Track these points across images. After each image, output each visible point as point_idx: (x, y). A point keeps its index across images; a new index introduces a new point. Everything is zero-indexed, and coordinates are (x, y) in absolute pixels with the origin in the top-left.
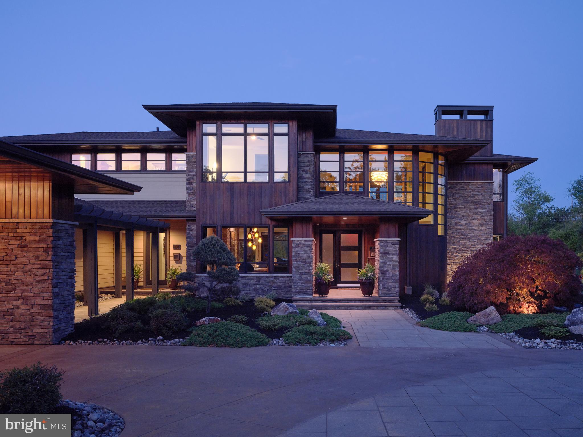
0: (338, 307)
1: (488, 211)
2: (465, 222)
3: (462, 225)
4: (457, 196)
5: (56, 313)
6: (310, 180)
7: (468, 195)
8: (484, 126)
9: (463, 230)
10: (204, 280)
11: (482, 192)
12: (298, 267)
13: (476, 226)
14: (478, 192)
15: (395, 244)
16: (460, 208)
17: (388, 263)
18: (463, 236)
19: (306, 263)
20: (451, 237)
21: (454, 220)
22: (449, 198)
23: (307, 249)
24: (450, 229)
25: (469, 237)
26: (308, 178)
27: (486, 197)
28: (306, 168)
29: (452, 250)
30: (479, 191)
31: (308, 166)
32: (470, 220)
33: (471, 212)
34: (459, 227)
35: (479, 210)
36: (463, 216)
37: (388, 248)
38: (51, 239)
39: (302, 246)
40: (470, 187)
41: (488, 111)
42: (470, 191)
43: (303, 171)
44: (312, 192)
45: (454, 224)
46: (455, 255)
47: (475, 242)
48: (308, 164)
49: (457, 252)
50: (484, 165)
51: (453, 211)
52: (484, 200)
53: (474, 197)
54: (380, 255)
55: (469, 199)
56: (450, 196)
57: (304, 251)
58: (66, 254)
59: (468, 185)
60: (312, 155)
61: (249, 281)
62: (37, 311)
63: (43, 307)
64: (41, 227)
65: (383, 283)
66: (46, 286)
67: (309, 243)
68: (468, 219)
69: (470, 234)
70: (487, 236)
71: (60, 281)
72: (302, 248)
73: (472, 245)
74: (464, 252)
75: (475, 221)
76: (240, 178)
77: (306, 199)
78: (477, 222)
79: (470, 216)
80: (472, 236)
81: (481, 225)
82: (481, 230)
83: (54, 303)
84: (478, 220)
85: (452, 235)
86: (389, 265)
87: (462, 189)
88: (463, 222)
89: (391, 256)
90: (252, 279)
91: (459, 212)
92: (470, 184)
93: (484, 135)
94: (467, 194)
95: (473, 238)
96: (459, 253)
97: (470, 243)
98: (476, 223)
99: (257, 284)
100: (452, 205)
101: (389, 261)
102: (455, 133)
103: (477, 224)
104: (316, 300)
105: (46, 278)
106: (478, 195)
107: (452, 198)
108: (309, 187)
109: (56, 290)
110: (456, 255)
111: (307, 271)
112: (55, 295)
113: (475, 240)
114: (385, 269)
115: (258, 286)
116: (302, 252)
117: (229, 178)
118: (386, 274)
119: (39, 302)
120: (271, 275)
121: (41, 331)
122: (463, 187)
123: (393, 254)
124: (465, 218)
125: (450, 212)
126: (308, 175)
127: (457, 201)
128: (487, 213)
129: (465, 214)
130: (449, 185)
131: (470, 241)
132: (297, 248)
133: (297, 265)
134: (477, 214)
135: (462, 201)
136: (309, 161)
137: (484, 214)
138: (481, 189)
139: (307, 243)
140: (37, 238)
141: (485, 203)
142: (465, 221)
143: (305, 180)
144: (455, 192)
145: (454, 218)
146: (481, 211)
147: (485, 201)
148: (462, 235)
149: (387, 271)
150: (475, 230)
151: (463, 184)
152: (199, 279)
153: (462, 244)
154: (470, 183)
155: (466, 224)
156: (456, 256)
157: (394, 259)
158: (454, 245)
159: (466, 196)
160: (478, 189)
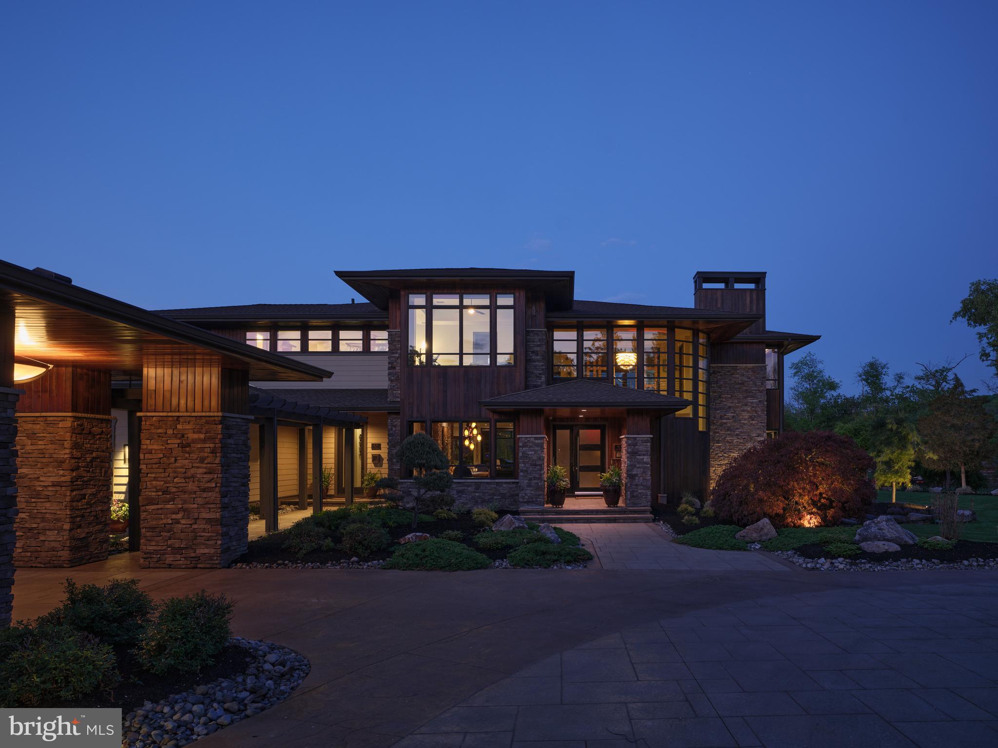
0: (576, 521)
1: (760, 401)
2: (732, 415)
3: (728, 419)
4: (722, 383)
5: (225, 529)
6: (541, 364)
7: (735, 382)
8: (754, 296)
9: (729, 425)
10: (410, 488)
11: (752, 378)
12: (526, 471)
13: (745, 420)
14: (749, 378)
15: (646, 442)
16: (726, 398)
17: (638, 466)
18: (729, 432)
19: (536, 465)
20: (716, 433)
21: (718, 412)
22: (713, 385)
23: (537, 448)
24: (714, 424)
25: (737, 433)
26: (539, 361)
27: (758, 384)
28: (536, 349)
29: (717, 449)
30: (750, 376)
31: (538, 346)
32: (737, 412)
33: (739, 403)
34: (725, 421)
35: (750, 400)
36: (730, 407)
37: (637, 447)
38: (220, 436)
39: (531, 444)
40: (738, 371)
41: (760, 278)
42: (737, 376)
43: (533, 352)
44: (543, 379)
45: (718, 416)
46: (719, 455)
47: (744, 438)
48: (539, 343)
49: (722, 452)
50: (755, 344)
51: (717, 401)
52: (756, 387)
53: (742, 384)
54: (628, 455)
55: (736, 386)
56: (713, 383)
57: (534, 450)
58: (239, 456)
59: (736, 369)
60: (543, 332)
61: (464, 488)
62: (202, 526)
63: (209, 521)
64: (207, 423)
65: (631, 490)
66: (214, 496)
67: (539, 441)
68: (735, 412)
69: (737, 429)
70: (758, 432)
71: (231, 489)
72: (531, 447)
73: (740, 443)
74: (731, 452)
75: (744, 414)
76: (454, 361)
77: (536, 386)
78: (747, 414)
79: (737, 407)
80: (741, 432)
81: (752, 418)
82: (751, 424)
83: (222, 517)
84: (748, 412)
85: (716, 431)
86: (639, 468)
87: (729, 373)
88: (730, 415)
89: (641, 457)
90: (469, 486)
91: (724, 402)
92: (738, 368)
93: (755, 307)
94: (734, 380)
95: (742, 435)
96: (725, 453)
97: (738, 440)
98: (746, 415)
99: (475, 492)
100: (716, 394)
101: (639, 463)
102: (719, 305)
103: (746, 417)
104: (548, 512)
105: (214, 485)
106: (747, 381)
107: (715, 385)
108: (540, 372)
109: (226, 500)
110: (721, 455)
111: (537, 476)
112: (224, 507)
113: (744, 437)
114: (634, 473)
115: (477, 494)
116: (531, 453)
117: (441, 361)
118: (635, 479)
119: (204, 515)
120: (493, 481)
121: (206, 551)
122: (729, 372)
123: (644, 455)
124: (732, 409)
125: (714, 402)
126: (538, 357)
127: (722, 389)
128: (759, 403)
129: (732, 405)
130: (712, 369)
131: (738, 438)
132: (525, 447)
133: (525, 469)
134: (746, 405)
135: (728, 389)
136: (540, 340)
137: (755, 405)
138: (751, 373)
139: (537, 441)
140: (202, 436)
141: (756, 390)
142: (732, 413)
143: (535, 363)
144: (719, 377)
145: (718, 410)
146: (751, 401)
147: (756, 389)
148: (728, 430)
149: (636, 475)
150: (744, 424)
151: (729, 368)
152: (404, 486)
153: (728, 442)
154: (737, 366)
155: (733, 417)
156: (721, 457)
157: (645, 460)
158: (718, 443)
159: (733, 382)
160: (748, 373)
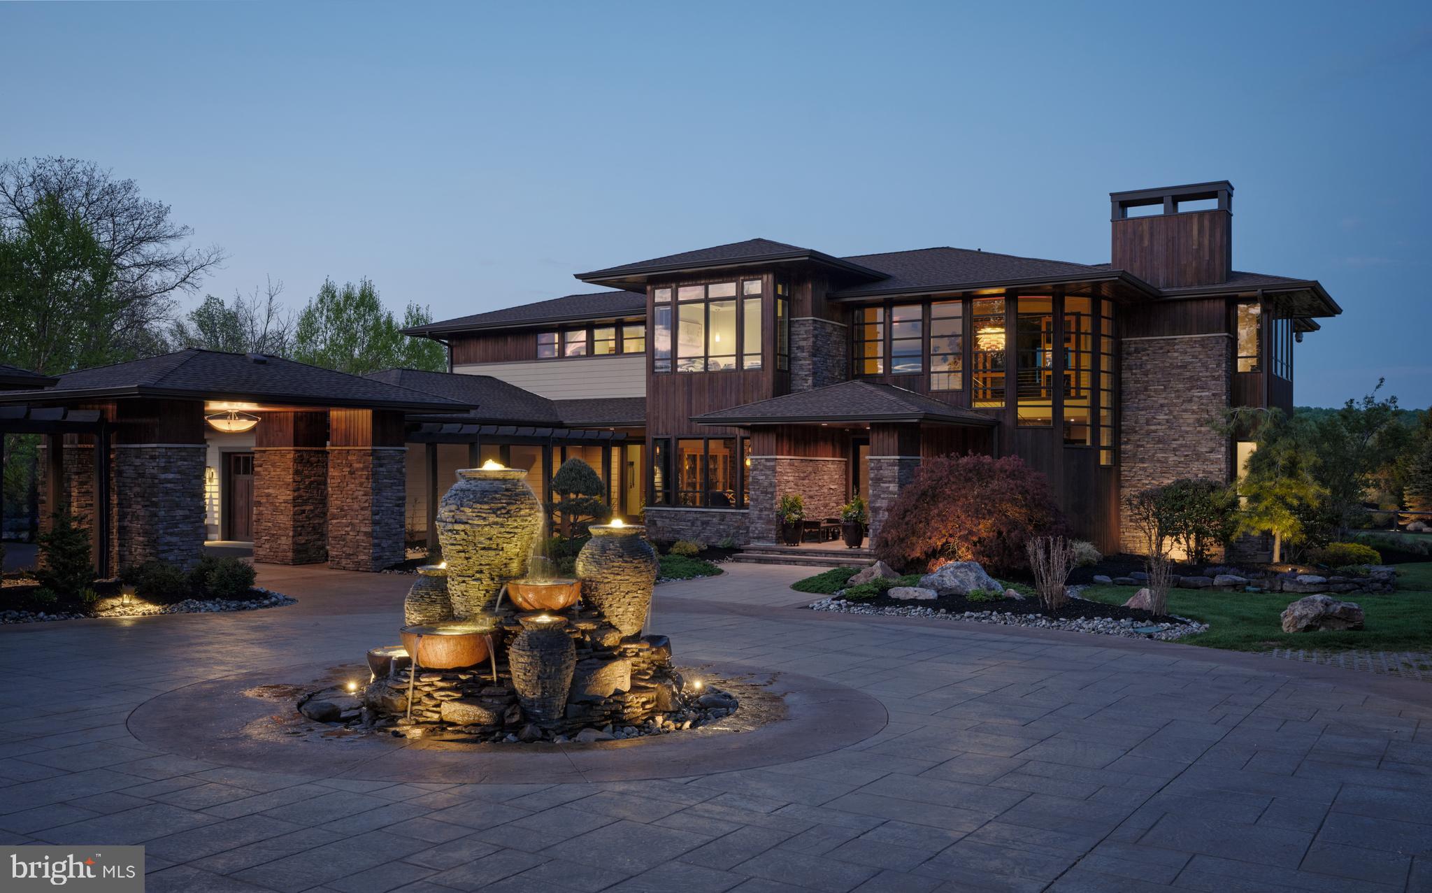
1: (1213, 395)
2: (1166, 417)
3: (1159, 424)
4: (1149, 367)
5: (376, 541)
6: (808, 362)
7: (1171, 364)
8: (1206, 223)
9: (1161, 434)
10: (655, 517)
11: (1201, 357)
12: (757, 500)
13: (1189, 425)
14: (1194, 357)
15: (893, 465)
16: (1155, 391)
17: (882, 496)
18: (1161, 446)
19: (766, 493)
20: (1139, 446)
21: (1143, 413)
22: (1134, 371)
23: (768, 472)
24: (1136, 432)
25: (1175, 446)
26: (805, 359)
27: (1211, 366)
28: (803, 343)
29: (1141, 472)
30: (1197, 353)
31: (804, 339)
32: (1175, 413)
33: (1178, 397)
34: (1153, 428)
35: (1196, 393)
36: (1162, 406)
37: (881, 471)
38: (371, 466)
39: (761, 467)
40: (1176, 347)
41: (1217, 192)
42: (1176, 354)
43: (798, 348)
44: (810, 382)
45: (1142, 421)
46: (1144, 481)
47: (1187, 456)
48: (805, 336)
49: (1148, 476)
50: (1206, 301)
51: (1142, 397)
52: (1207, 371)
53: (1184, 367)
55: (1174, 371)
56: (1134, 367)
57: (765, 475)
58: (392, 481)
59: (1171, 343)
60: (810, 322)
61: (709, 519)
62: (362, 538)
63: (366, 533)
64: (364, 455)
65: (874, 527)
66: (368, 513)
67: (772, 464)
68: (1171, 412)
69: (1175, 440)
70: (1212, 444)
71: (383, 508)
72: (762, 470)
73: (1180, 462)
74: (1164, 477)
75: (1186, 415)
77: (800, 390)
78: (1191, 416)
79: (1175, 405)
80: (1181, 446)
81: (1200, 422)
82: (1200, 432)
83: (373, 531)
84: (1193, 412)
85: (1138, 443)
86: (883, 499)
87: (1161, 351)
88: (1161, 417)
89: (887, 485)
90: (714, 516)
91: (1153, 397)
92: (1177, 341)
93: (1206, 242)
94: (1171, 361)
95: (1183, 449)
96: (1153, 479)
97: (1176, 458)
98: (1190, 418)
99: (720, 524)
100: (1139, 385)
101: (884, 492)
102: (1146, 243)
103: (1191, 421)
104: (773, 551)
105: (367, 505)
106: (1191, 363)
107: (1138, 371)
108: (806, 373)
109: (377, 517)
110: (1147, 482)
111: (768, 506)
112: (375, 523)
113: (1186, 453)
114: (878, 505)
115: (721, 527)
116: (762, 477)
118: (879, 514)
119: (363, 529)
120: (738, 511)
121: (364, 557)
122: (1161, 348)
123: (890, 482)
124: (1166, 409)
125: (1136, 398)
126: (804, 354)
127: (1150, 376)
128: (1212, 397)
129: (1166, 401)
130: (1133, 346)
131: (1176, 455)
132: (755, 470)
133: (755, 497)
134: (1190, 401)
135: (1160, 376)
136: (806, 332)
137: (1205, 401)
138: (1200, 349)
139: (768, 464)
140: (361, 465)
141: (1207, 377)
142: (1166, 415)
143: (801, 362)
144: (1144, 358)
145: (1142, 410)
146: (1199, 394)
147: (1208, 374)
148: (1159, 442)
149: (880, 508)
150: (1187, 432)
151: (1162, 341)
152: (649, 514)
153: (1159, 461)
154: (1175, 339)
155: (1168, 421)
156: (1147, 484)
157: (891, 489)
158: (1143, 463)
159: (1168, 365)
160: (1194, 350)
